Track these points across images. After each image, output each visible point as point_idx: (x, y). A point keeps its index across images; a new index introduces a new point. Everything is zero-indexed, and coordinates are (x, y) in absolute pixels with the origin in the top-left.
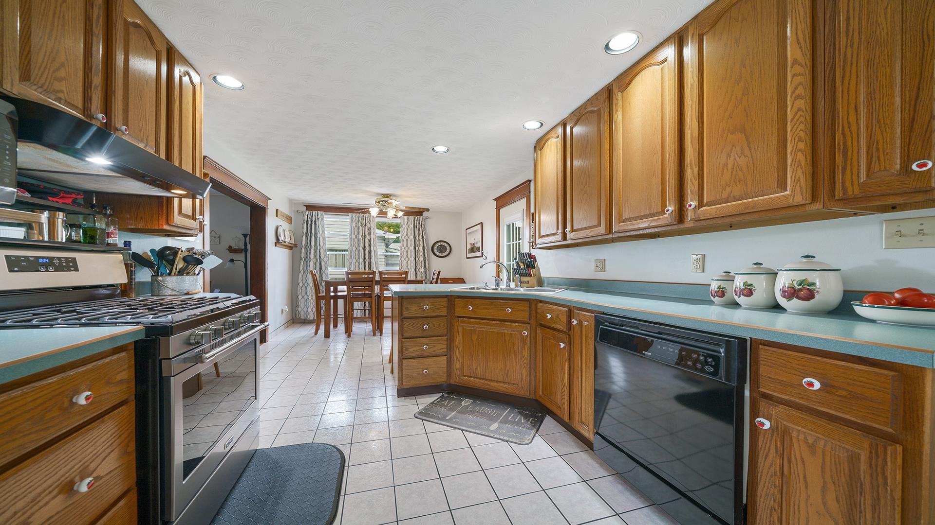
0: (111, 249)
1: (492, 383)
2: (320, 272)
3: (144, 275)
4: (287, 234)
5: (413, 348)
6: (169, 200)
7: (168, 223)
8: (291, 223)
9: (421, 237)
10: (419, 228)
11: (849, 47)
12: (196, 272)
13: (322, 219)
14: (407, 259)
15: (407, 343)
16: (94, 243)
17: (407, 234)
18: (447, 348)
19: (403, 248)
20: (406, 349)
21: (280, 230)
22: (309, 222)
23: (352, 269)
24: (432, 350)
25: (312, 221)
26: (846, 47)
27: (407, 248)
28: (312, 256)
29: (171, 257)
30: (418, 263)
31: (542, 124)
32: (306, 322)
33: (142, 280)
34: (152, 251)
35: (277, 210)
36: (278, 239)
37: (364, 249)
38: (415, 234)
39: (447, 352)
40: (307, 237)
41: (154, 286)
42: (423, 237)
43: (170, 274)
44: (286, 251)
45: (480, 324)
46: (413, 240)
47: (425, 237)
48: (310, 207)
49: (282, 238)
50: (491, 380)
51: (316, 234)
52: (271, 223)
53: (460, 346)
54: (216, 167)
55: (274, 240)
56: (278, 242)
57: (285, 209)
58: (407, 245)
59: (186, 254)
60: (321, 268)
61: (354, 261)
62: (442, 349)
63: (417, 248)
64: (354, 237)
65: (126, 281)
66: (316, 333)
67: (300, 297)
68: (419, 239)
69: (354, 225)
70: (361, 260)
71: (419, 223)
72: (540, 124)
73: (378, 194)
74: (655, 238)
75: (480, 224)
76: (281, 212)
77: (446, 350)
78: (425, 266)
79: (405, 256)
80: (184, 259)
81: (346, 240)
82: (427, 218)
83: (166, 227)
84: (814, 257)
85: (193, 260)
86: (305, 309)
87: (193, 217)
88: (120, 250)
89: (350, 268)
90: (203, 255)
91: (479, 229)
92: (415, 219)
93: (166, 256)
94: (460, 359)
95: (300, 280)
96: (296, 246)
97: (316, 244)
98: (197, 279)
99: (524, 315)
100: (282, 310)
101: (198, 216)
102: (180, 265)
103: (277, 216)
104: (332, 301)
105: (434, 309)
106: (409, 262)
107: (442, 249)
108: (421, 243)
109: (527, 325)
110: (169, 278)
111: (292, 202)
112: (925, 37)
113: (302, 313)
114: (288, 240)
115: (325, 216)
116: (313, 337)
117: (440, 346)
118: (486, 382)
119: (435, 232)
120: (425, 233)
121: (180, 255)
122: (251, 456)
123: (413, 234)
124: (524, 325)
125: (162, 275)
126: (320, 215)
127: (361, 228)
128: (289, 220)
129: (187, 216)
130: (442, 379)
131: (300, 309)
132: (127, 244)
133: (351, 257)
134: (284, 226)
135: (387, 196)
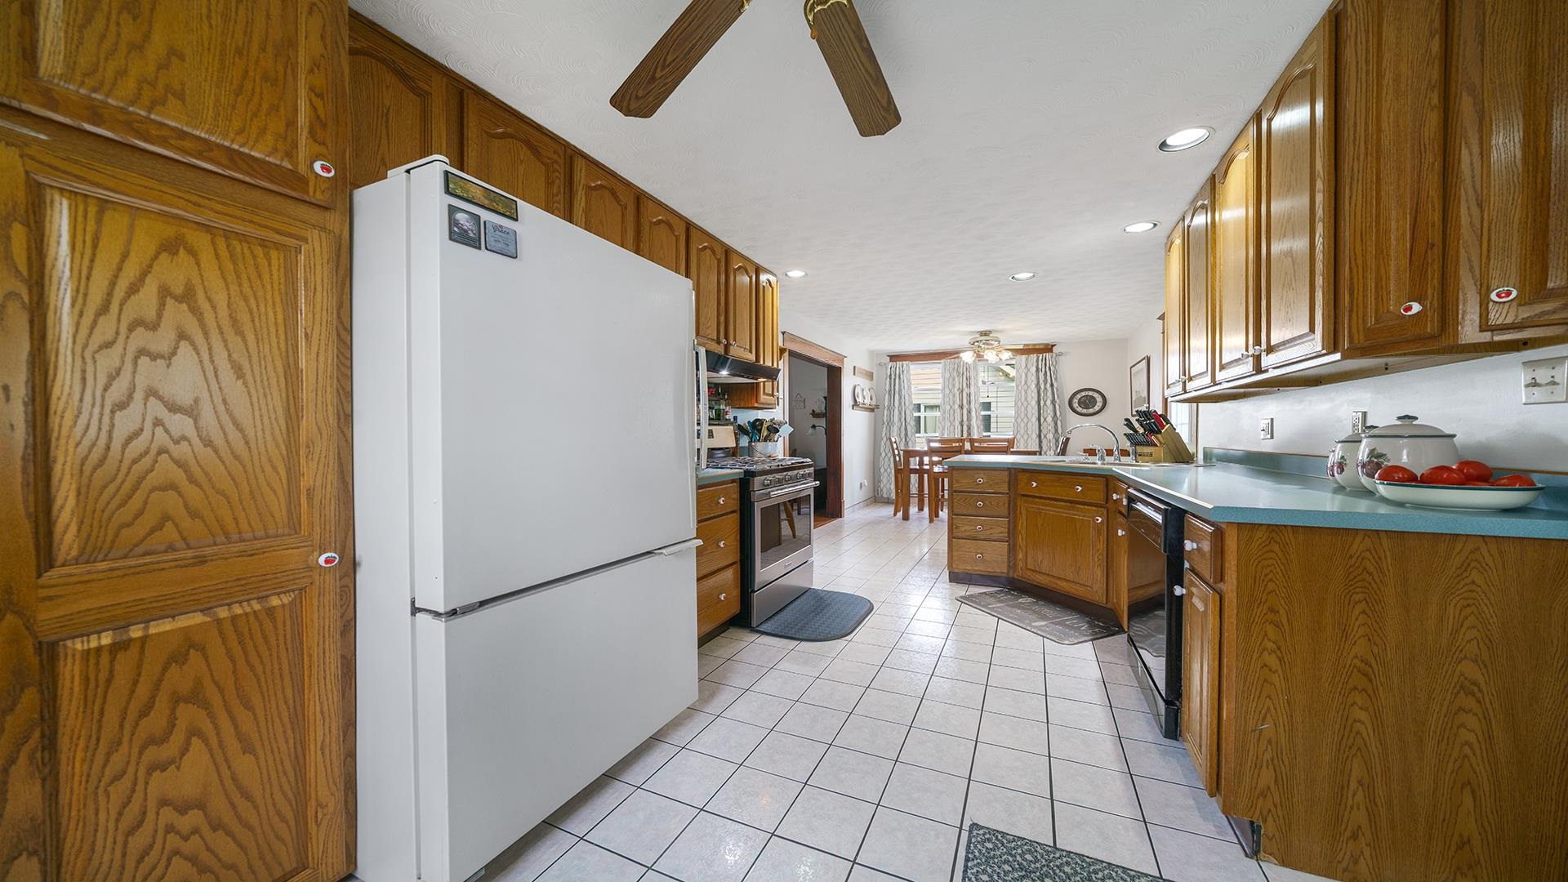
0: (727, 423)
1: (1059, 582)
2: (906, 439)
3: (744, 441)
4: (867, 394)
5: (965, 528)
6: (758, 384)
7: (757, 402)
8: (872, 379)
9: (1048, 385)
10: (1046, 371)
11: (1355, 159)
12: (776, 439)
13: (908, 371)
14: (1026, 420)
15: (958, 520)
16: (720, 419)
17: (1026, 382)
18: (1009, 533)
19: (1020, 404)
20: (957, 527)
21: (858, 390)
22: (893, 376)
23: (946, 436)
24: (988, 532)
25: (895, 375)
26: (1354, 159)
27: (1025, 404)
28: (896, 419)
29: (760, 427)
30: (1044, 425)
31: (1155, 225)
32: (888, 502)
33: (743, 445)
34: (749, 422)
35: (855, 367)
36: (855, 401)
37: (961, 407)
38: (1038, 382)
39: (1009, 537)
40: (890, 394)
41: (750, 451)
42: (1052, 385)
43: (759, 441)
44: (866, 414)
45: (1046, 505)
46: (1036, 391)
47: (1055, 385)
48: (894, 358)
49: (860, 400)
50: (1059, 578)
51: (900, 390)
52: (848, 383)
53: (1023, 532)
54: (794, 338)
55: (852, 403)
56: (855, 404)
57: (864, 364)
58: (1026, 398)
59: (768, 424)
60: (906, 434)
61: (948, 424)
62: (1002, 533)
63: (1042, 403)
64: (947, 391)
65: (735, 446)
66: (895, 514)
67: (882, 470)
68: (1045, 388)
69: (947, 375)
70: (957, 423)
71: (1046, 364)
72: (1152, 225)
73: (972, 333)
74: (1317, 386)
75: (1144, 359)
76: (860, 369)
77: (1006, 535)
78: (1056, 431)
79: (1023, 415)
80: (768, 428)
81: (936, 396)
82: (1060, 354)
83: (756, 405)
84: (1416, 418)
85: (774, 429)
86: (888, 486)
87: (773, 395)
88: (732, 424)
89: (943, 435)
90: (781, 424)
91: (1142, 369)
92: (1038, 357)
93: (757, 425)
94: (1024, 548)
95: (882, 449)
96: (877, 407)
97: (900, 403)
98: (776, 445)
99: (1099, 497)
100: (861, 484)
101: (776, 394)
102: (765, 433)
103: (854, 374)
104: (926, 475)
105: (991, 482)
106: (1030, 425)
107: (1087, 402)
108: (1049, 394)
109: (1102, 509)
110: (758, 443)
111: (873, 354)
112: (1422, 147)
113: (885, 490)
114: (867, 401)
115: (911, 367)
116: (891, 518)
117: (1000, 527)
118: (1053, 580)
119: (1073, 377)
120: (1056, 379)
121: (765, 426)
122: (806, 591)
123: (1035, 382)
124: (1100, 509)
125: (755, 441)
126: (905, 366)
127: (957, 379)
128: (870, 376)
129: (768, 395)
130: (1001, 569)
131: (882, 485)
132: (735, 418)
133: (944, 418)
134: (862, 383)
135: (985, 334)
